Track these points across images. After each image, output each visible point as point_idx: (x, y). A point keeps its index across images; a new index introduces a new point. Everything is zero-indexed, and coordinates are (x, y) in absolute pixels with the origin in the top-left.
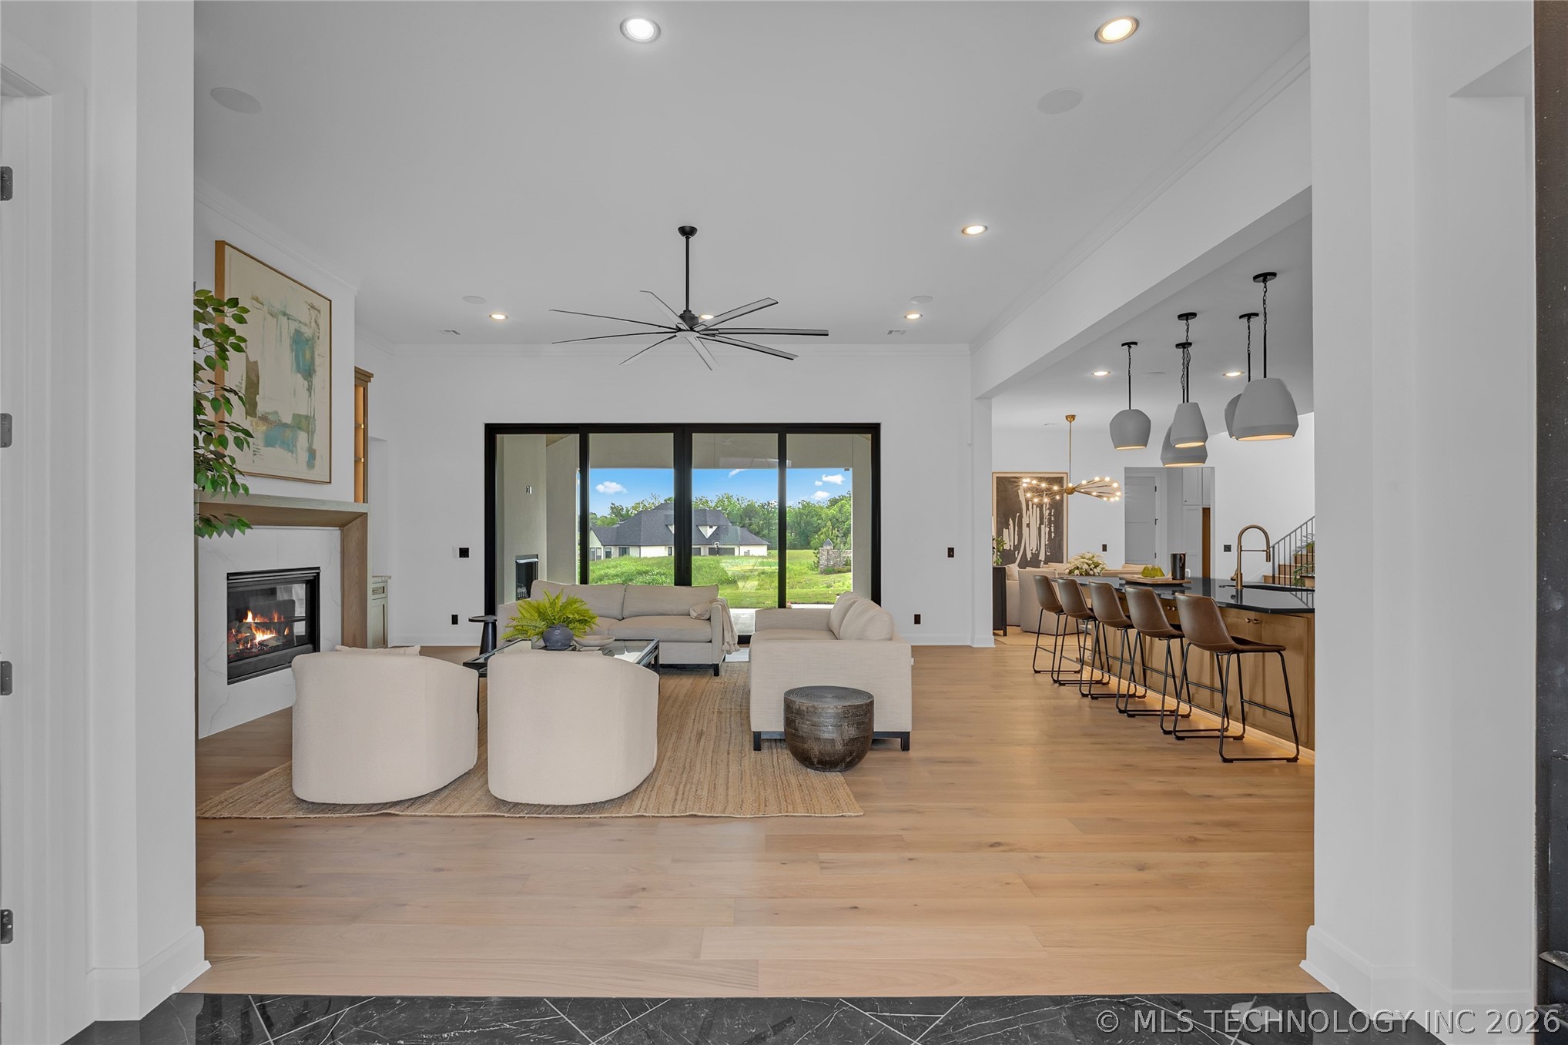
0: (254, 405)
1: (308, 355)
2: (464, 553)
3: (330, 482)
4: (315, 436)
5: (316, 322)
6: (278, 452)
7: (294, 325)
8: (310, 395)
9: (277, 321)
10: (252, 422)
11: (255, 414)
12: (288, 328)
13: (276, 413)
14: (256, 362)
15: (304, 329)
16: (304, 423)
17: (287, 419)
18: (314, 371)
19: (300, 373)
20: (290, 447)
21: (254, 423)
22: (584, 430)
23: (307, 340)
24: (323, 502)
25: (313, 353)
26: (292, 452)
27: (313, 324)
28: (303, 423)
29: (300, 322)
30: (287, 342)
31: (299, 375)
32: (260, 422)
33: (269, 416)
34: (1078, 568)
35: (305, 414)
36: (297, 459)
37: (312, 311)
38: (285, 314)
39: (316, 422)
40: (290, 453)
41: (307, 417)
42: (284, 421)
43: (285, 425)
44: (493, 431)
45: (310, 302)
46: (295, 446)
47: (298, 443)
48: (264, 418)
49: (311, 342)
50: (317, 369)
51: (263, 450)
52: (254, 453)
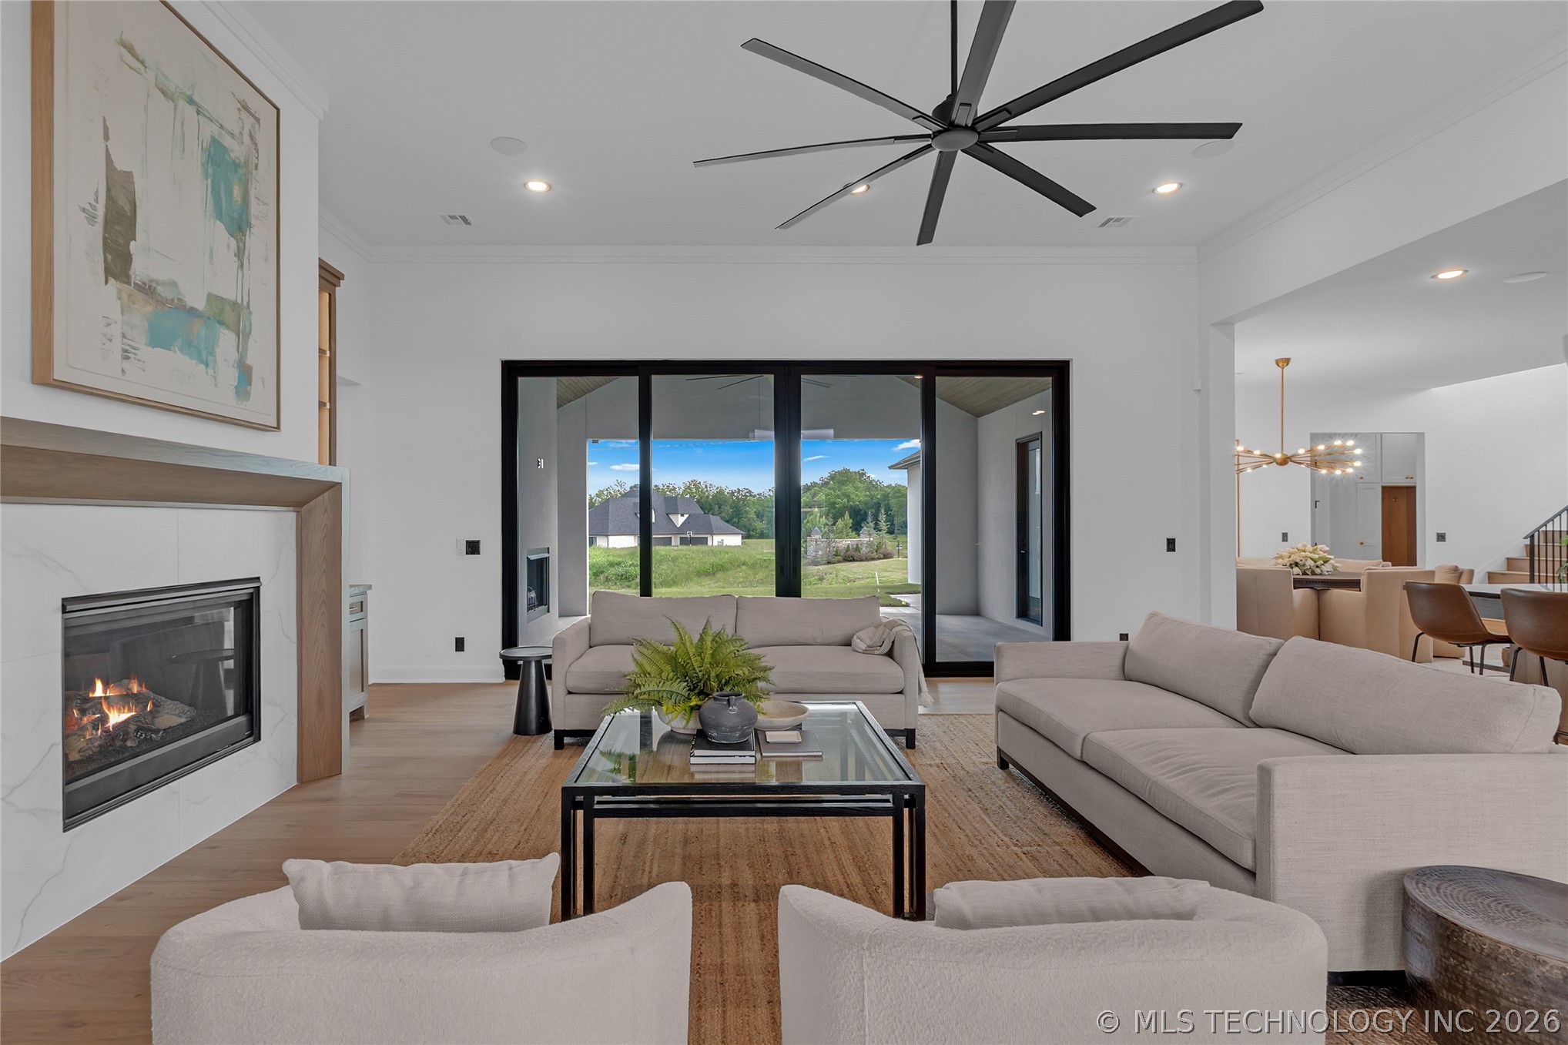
0: (126, 259)
1: (237, 191)
2: (473, 548)
3: (278, 428)
4: (251, 342)
5: (252, 137)
6: (175, 359)
7: (209, 130)
8: (241, 266)
9: (175, 109)
10: (119, 291)
11: (128, 277)
12: (197, 131)
13: (174, 284)
14: (129, 175)
15: (228, 142)
16: (229, 316)
17: (198, 302)
18: (249, 225)
19: (220, 219)
20: (204, 355)
21: (125, 296)
22: (644, 370)
23: (236, 166)
24: (267, 460)
25: (244, 190)
26: (207, 366)
27: (247, 139)
29: (222, 127)
30: (195, 155)
31: (220, 225)
32: (139, 296)
33: (160, 289)
34: (1297, 564)
35: (231, 298)
36: (215, 378)
37: (244, 117)
38: (191, 102)
39: (252, 317)
40: (203, 366)
41: (235, 304)
42: (191, 302)
43: (192, 312)
44: (513, 371)
45: (240, 99)
46: (212, 353)
47: (217, 350)
48: (147, 289)
49: (243, 170)
50: (253, 222)
51: (146, 352)
52: (126, 355)
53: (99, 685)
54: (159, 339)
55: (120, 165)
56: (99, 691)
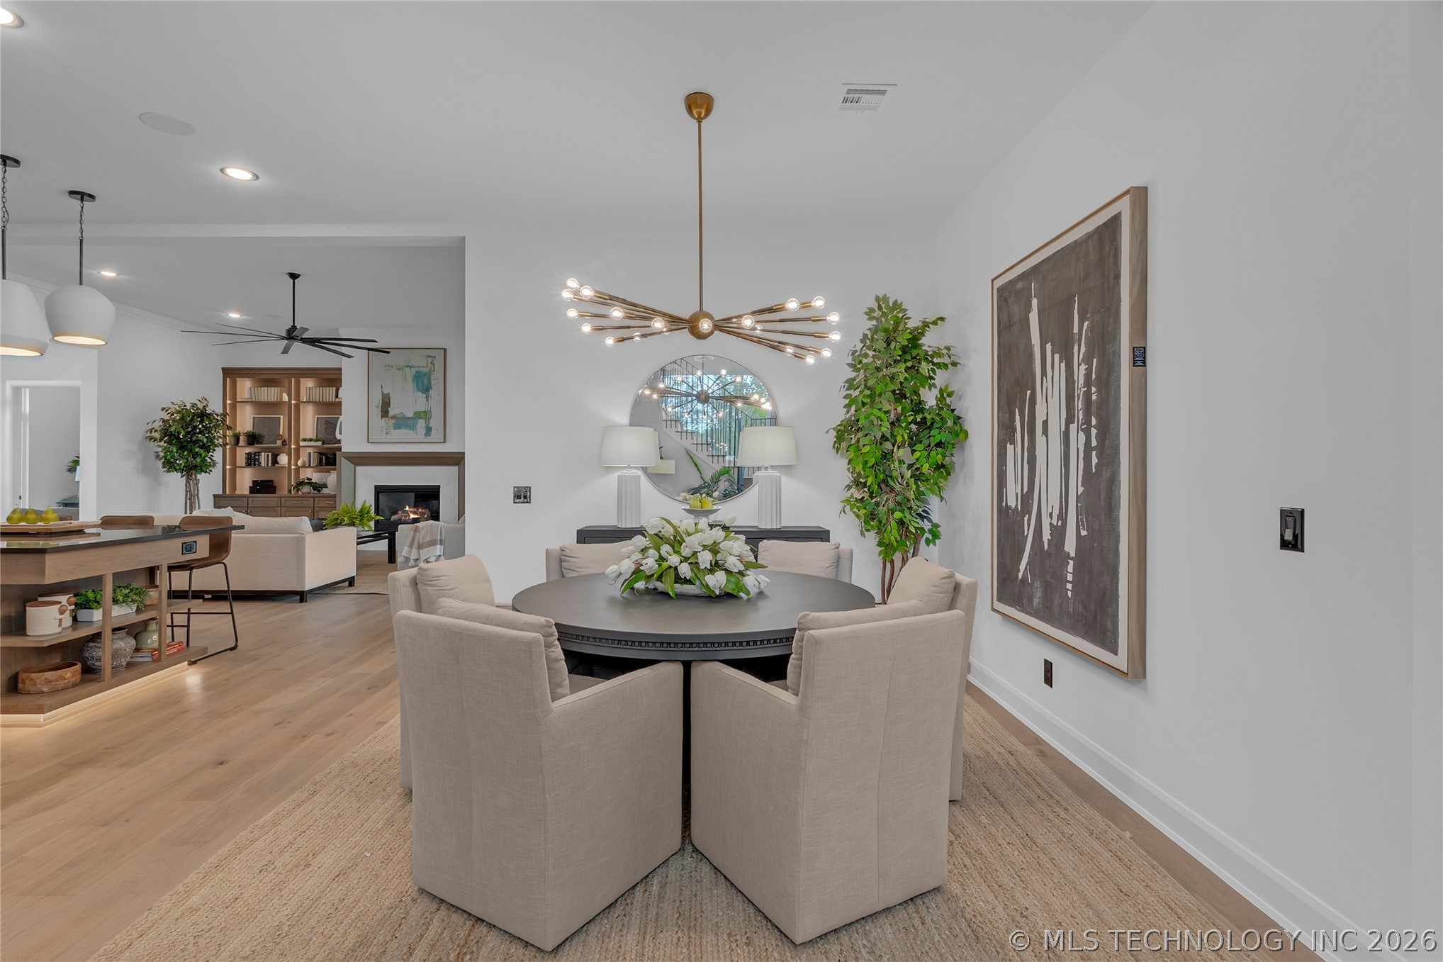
0: (388, 412)
1: (426, 382)
3: (444, 442)
4: (431, 420)
5: (432, 363)
6: (403, 431)
7: (414, 371)
8: (428, 400)
9: (402, 371)
10: (385, 420)
11: (388, 416)
12: (410, 373)
13: (402, 413)
14: (389, 393)
15: (422, 369)
16: (423, 415)
17: (411, 415)
18: (431, 388)
19: (419, 391)
20: (413, 428)
23: (425, 374)
25: (430, 379)
27: (430, 365)
28: (426, 415)
29: (419, 367)
30: (410, 378)
31: (419, 393)
32: (391, 419)
33: (397, 416)
35: (423, 410)
36: (416, 433)
37: (428, 359)
38: (408, 366)
39: (432, 414)
40: (412, 431)
41: (425, 412)
42: (407, 416)
43: (409, 418)
45: (427, 355)
46: (416, 427)
47: (418, 425)
48: (393, 417)
49: (428, 375)
50: (433, 386)
51: (393, 432)
52: (387, 434)
53: (407, 507)
54: (396, 427)
55: (385, 393)
56: (407, 508)
